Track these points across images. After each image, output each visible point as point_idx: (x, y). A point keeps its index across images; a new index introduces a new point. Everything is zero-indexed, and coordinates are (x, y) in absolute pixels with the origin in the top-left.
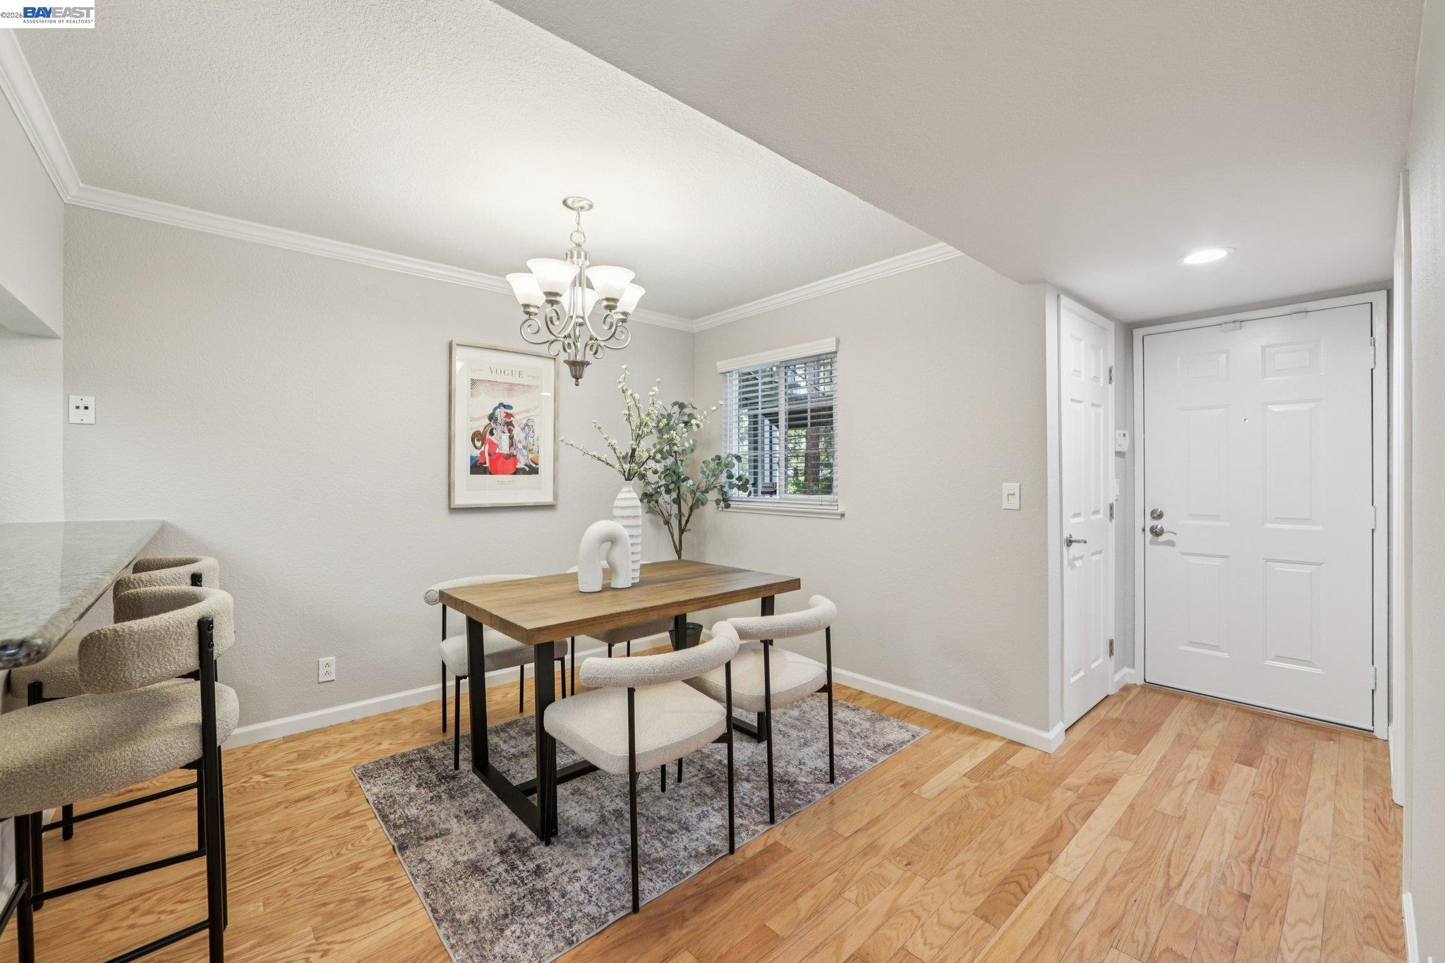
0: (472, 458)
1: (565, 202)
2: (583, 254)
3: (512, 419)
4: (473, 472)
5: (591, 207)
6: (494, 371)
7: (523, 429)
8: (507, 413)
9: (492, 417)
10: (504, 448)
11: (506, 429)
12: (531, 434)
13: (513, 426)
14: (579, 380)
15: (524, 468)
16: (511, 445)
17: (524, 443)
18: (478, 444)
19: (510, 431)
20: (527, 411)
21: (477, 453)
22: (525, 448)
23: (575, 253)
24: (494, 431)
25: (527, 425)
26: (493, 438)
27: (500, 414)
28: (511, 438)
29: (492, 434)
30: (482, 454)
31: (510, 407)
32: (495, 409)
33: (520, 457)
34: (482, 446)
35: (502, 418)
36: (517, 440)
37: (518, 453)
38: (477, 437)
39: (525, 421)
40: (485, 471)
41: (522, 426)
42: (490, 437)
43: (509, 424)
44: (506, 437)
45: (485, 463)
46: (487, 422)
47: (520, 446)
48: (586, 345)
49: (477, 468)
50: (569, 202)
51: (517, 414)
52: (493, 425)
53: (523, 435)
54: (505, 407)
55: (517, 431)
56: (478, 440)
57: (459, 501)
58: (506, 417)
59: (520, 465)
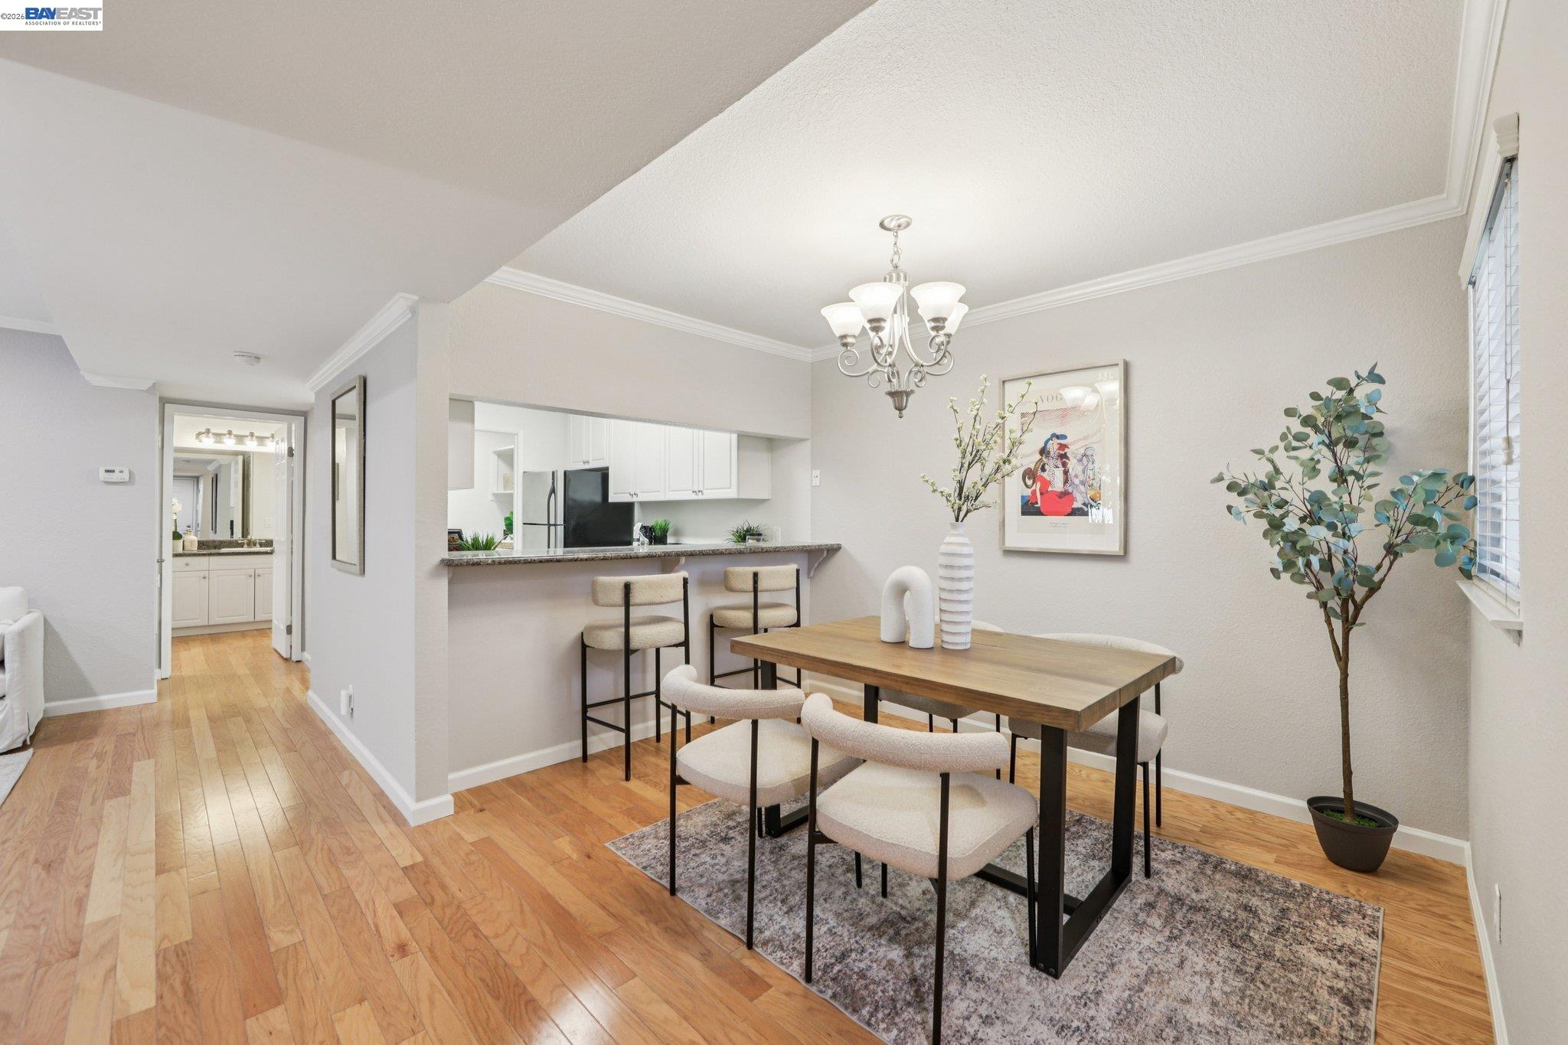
0: (1023, 497)
1: (882, 225)
2: (902, 275)
3: (1066, 450)
4: (1024, 513)
5: (908, 225)
6: (1045, 400)
7: (1080, 460)
8: (1061, 444)
9: (1043, 451)
10: (1058, 485)
11: (1059, 464)
12: (1090, 466)
13: (1067, 458)
14: (903, 412)
15: (1081, 508)
16: (1066, 481)
17: (1081, 477)
18: (1029, 482)
19: (1064, 465)
20: (1085, 438)
21: (1028, 492)
22: (1083, 483)
23: (894, 275)
24: (1046, 467)
25: (1085, 455)
26: (1045, 475)
27: (1053, 447)
28: (1066, 473)
29: (1043, 470)
30: (1034, 492)
31: (1064, 437)
32: (1046, 442)
33: (1076, 495)
34: (1033, 484)
35: (1056, 451)
36: (1073, 475)
37: (1075, 490)
38: (1029, 474)
39: (1082, 451)
40: (1038, 512)
41: (1079, 457)
42: (1042, 474)
43: (1063, 457)
44: (1059, 473)
45: (1037, 503)
46: (1038, 457)
47: (1076, 481)
48: (910, 372)
49: (1029, 508)
50: (886, 223)
51: (1074, 443)
52: (1045, 460)
53: (1080, 468)
54: (1058, 437)
55: (1072, 464)
56: (1029, 478)
57: (1010, 544)
58: (1059, 449)
59: (1077, 505)
